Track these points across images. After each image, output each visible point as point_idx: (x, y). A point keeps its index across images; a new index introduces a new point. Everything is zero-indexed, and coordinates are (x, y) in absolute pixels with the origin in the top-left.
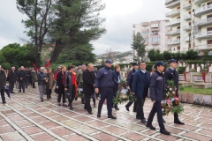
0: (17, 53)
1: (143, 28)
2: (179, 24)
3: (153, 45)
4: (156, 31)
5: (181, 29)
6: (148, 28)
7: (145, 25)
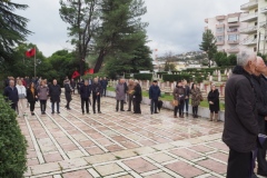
0: (63, 60)
1: (218, 23)
2: (256, 19)
3: (231, 44)
4: (234, 27)
5: (259, 25)
6: (225, 23)
7: (221, 19)
